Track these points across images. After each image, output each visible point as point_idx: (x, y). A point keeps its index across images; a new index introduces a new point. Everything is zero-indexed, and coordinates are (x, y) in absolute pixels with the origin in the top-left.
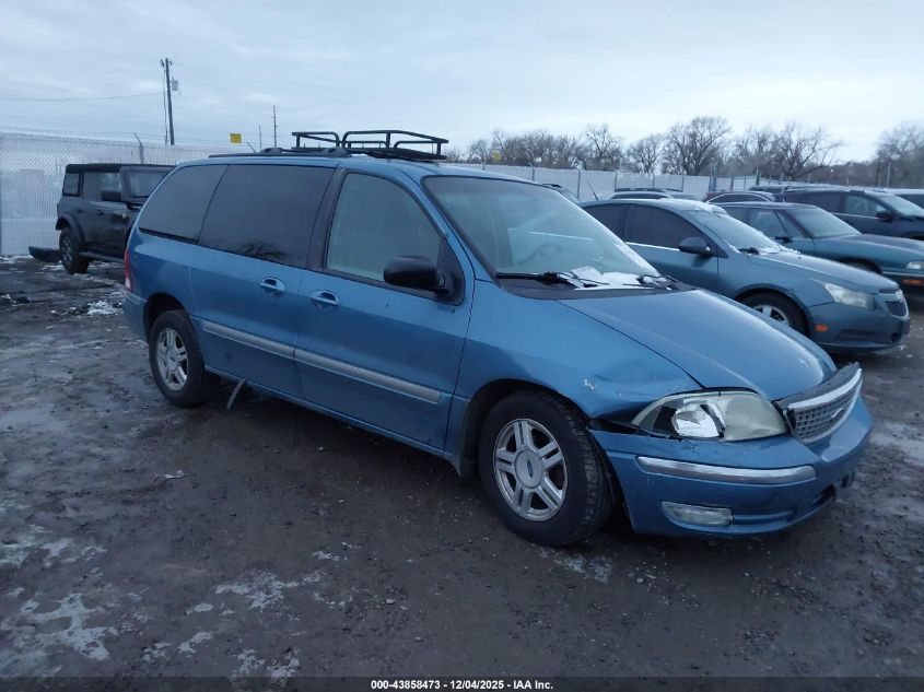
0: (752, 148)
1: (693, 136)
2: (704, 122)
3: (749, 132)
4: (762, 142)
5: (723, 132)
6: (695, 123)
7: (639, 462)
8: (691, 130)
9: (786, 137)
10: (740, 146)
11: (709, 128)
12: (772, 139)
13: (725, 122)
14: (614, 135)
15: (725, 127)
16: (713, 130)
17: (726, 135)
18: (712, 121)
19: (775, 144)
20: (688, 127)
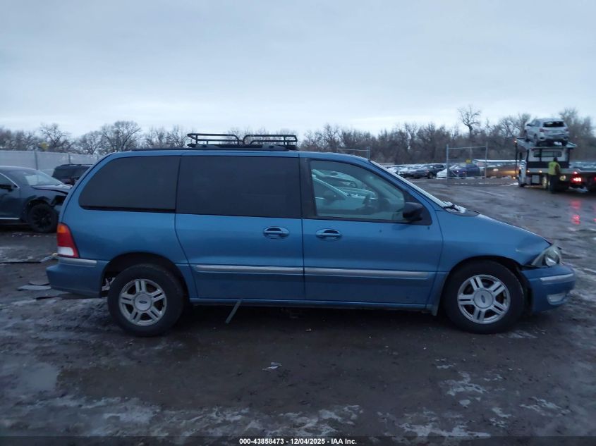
0: (155, 140)
1: (118, 132)
2: (123, 124)
3: (152, 131)
4: (161, 137)
5: (136, 131)
6: (117, 124)
7: (541, 281)
8: (115, 129)
9: (175, 134)
10: (148, 140)
11: (127, 128)
12: (166, 135)
13: (136, 124)
14: (62, 131)
15: (137, 128)
16: (129, 129)
17: (137, 132)
18: (127, 123)
19: (168, 138)
20: (113, 127)
